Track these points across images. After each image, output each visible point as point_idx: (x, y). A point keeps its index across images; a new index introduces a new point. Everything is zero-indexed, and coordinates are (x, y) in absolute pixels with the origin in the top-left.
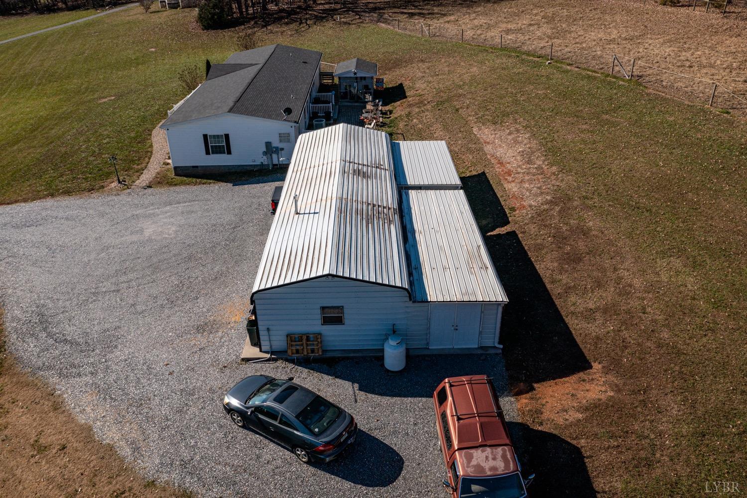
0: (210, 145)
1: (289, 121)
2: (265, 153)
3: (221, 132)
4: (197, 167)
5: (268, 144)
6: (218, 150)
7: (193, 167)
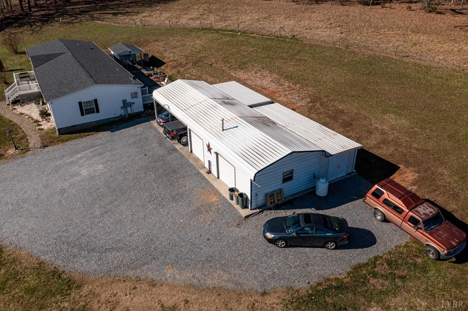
0: (84, 108)
1: (136, 84)
2: (122, 108)
3: (91, 98)
4: (75, 126)
5: (124, 101)
6: (90, 111)
7: (73, 126)
